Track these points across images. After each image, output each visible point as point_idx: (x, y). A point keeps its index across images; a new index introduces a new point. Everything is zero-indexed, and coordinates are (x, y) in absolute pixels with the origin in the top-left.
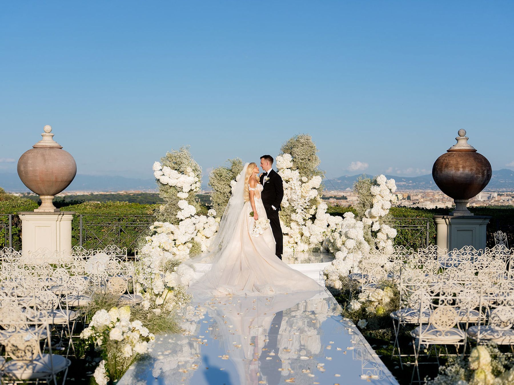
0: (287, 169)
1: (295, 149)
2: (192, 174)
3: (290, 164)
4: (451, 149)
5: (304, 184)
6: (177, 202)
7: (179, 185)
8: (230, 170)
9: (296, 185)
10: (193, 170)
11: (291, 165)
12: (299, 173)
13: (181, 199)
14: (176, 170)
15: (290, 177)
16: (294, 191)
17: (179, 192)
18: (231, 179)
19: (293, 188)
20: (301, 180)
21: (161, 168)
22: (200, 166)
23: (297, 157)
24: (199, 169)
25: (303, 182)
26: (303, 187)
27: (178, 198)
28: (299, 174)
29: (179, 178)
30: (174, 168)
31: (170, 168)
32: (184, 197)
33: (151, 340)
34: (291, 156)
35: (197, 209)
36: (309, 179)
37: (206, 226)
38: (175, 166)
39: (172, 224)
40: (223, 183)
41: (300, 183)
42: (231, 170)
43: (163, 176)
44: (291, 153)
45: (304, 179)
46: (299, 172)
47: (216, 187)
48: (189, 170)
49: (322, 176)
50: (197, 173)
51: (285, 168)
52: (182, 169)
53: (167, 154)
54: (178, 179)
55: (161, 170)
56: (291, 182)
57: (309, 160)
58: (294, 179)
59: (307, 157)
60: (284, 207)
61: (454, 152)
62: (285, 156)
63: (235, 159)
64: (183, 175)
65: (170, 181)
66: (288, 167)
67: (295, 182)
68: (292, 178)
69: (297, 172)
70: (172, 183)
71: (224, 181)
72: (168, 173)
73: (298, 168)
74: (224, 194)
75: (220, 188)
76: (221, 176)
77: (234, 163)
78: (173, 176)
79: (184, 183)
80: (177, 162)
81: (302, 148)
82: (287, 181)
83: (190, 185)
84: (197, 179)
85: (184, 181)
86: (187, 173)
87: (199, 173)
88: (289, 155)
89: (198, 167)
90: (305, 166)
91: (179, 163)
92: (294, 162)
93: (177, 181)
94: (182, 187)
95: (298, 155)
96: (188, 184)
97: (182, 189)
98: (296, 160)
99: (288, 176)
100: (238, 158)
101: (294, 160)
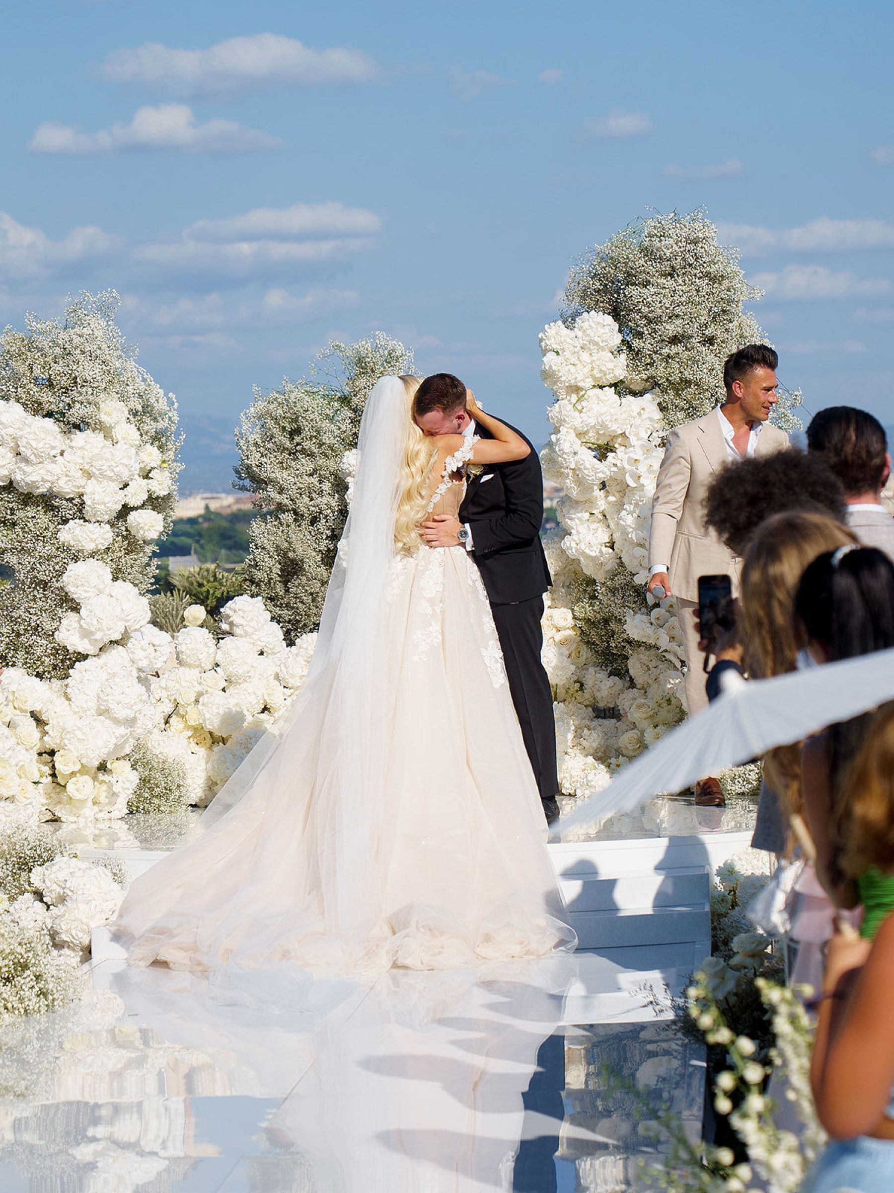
0: (600, 387)
1: (635, 293)
2: (127, 432)
3: (610, 365)
6: (61, 573)
7: (66, 487)
8: (339, 399)
9: (642, 469)
10: (135, 414)
11: (619, 367)
12: (662, 408)
13: (75, 559)
14: (50, 414)
15: (616, 428)
17: (65, 521)
18: (344, 446)
19: (631, 482)
22: (166, 394)
23: (644, 328)
24: (161, 405)
27: (65, 549)
28: (658, 415)
29: (61, 454)
30: (37, 409)
31: (19, 408)
32: (90, 547)
34: (616, 326)
38: (47, 398)
39: (39, 675)
40: (305, 465)
42: (345, 400)
44: (615, 313)
46: (659, 404)
47: (271, 489)
48: (112, 411)
50: (150, 426)
51: (586, 383)
54: (60, 461)
56: (620, 450)
58: (633, 440)
59: (693, 329)
62: (586, 325)
63: (365, 346)
64: (79, 438)
65: (20, 469)
66: (604, 382)
67: (638, 454)
68: (623, 435)
69: (649, 402)
70: (34, 478)
71: (312, 455)
72: (10, 431)
73: (652, 384)
74: (314, 521)
75: (294, 493)
76: (297, 431)
77: (360, 361)
78: (34, 444)
79: (89, 475)
80: (56, 379)
81: (669, 282)
82: (603, 451)
83: (116, 486)
84: (152, 455)
85: (87, 467)
86: (105, 431)
87: (162, 424)
88: (609, 319)
89: (160, 399)
90: (688, 375)
91: (65, 382)
92: (635, 354)
93: (56, 469)
94: (81, 495)
95: (650, 321)
96: (110, 478)
97: (83, 504)
98: (644, 345)
99: (603, 425)
100: (382, 337)
101: (636, 344)
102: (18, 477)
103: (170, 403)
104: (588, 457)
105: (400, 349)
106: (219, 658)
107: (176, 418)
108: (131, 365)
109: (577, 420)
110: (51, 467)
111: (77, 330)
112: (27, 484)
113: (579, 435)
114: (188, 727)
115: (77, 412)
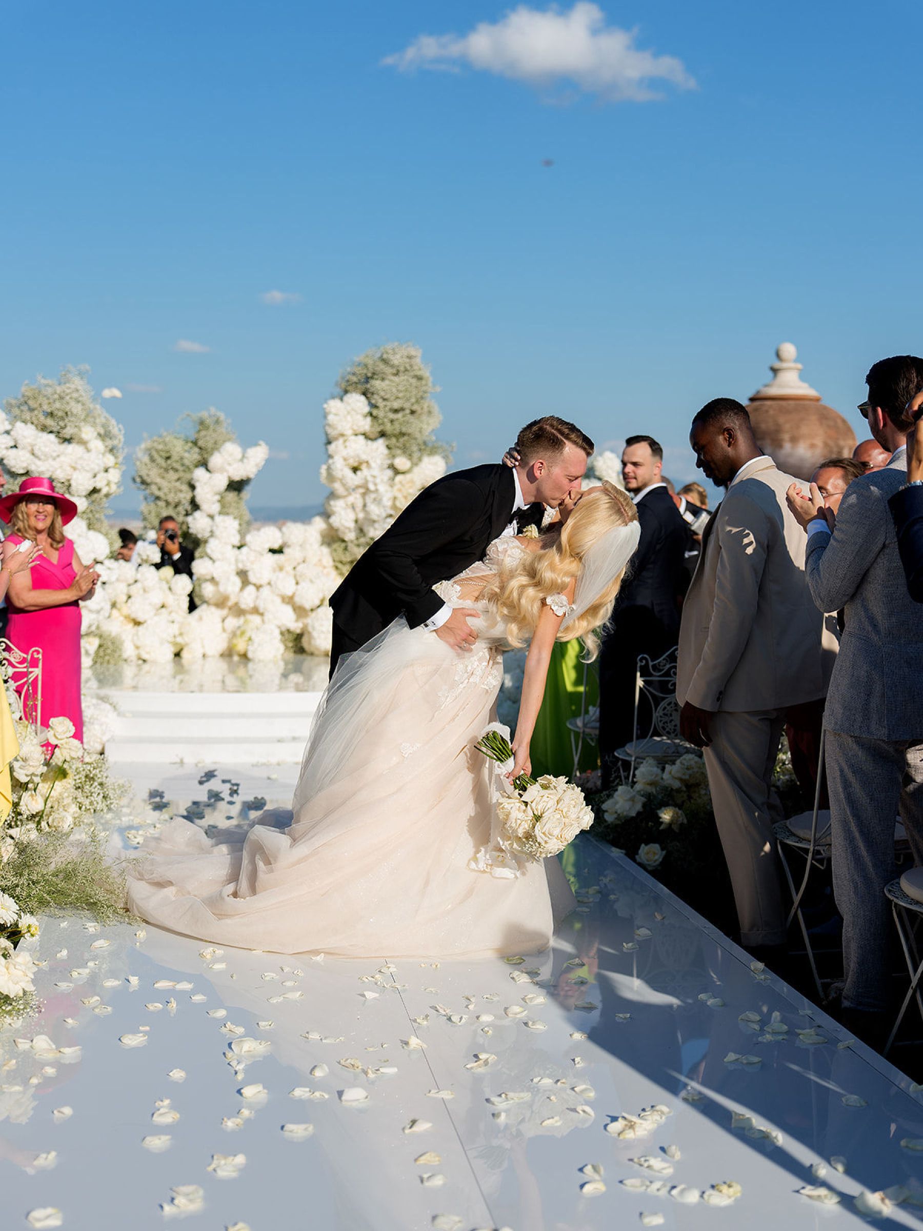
0: (356, 435)
1: (377, 384)
2: (97, 445)
3: (361, 424)
4: (762, 395)
5: (399, 478)
7: (61, 475)
8: (192, 442)
9: (378, 481)
10: (101, 435)
11: (366, 424)
12: (388, 447)
14: (51, 432)
15: (364, 457)
16: (373, 496)
18: (197, 466)
19: (372, 487)
20: (392, 467)
21: (8, 427)
22: (117, 425)
23: (381, 403)
24: (115, 431)
25: (397, 472)
26: (398, 486)
28: (386, 451)
29: (58, 456)
30: (44, 428)
31: (33, 427)
33: (27, 936)
34: (366, 402)
35: (111, 544)
36: (415, 465)
37: (134, 590)
38: (49, 422)
40: (173, 476)
41: (390, 473)
42: (195, 443)
43: (14, 450)
44: (364, 394)
45: (402, 462)
46: (387, 445)
47: (154, 488)
48: (88, 433)
49: (445, 458)
50: (109, 443)
51: (349, 432)
52: (67, 433)
53: (23, 389)
54: (58, 460)
55: (8, 432)
56: (365, 469)
57: (413, 412)
58: (373, 464)
59: (407, 406)
60: (346, 539)
61: (768, 403)
62: (350, 401)
63: (204, 414)
64: (70, 448)
65: (35, 464)
66: (357, 432)
67: (376, 472)
68: (367, 462)
69: (381, 443)
70: (42, 469)
71: (176, 470)
72: (29, 440)
73: (383, 434)
74: (176, 506)
75: (166, 490)
76: (168, 458)
77: (202, 423)
78: (43, 449)
79: (75, 469)
80: (56, 412)
81: (396, 379)
82: (355, 470)
83: (90, 475)
84: (110, 460)
85: (73, 465)
86: (83, 443)
87: (115, 442)
88: (363, 398)
89: (115, 428)
90: (404, 430)
91: (60, 414)
92: (374, 418)
93: (55, 464)
94: (69, 480)
95: (385, 400)
96: (87, 471)
97: (70, 485)
98: (380, 413)
99: (358, 456)
100: (213, 410)
101: (375, 412)
102: (32, 468)
103: (120, 430)
104: (349, 473)
105: (222, 416)
106: (139, 576)
107: (122, 440)
108: (98, 407)
109: (344, 453)
110: (53, 463)
111: (68, 385)
112: (38, 472)
113: (345, 460)
114: (122, 615)
115: (68, 432)
